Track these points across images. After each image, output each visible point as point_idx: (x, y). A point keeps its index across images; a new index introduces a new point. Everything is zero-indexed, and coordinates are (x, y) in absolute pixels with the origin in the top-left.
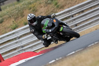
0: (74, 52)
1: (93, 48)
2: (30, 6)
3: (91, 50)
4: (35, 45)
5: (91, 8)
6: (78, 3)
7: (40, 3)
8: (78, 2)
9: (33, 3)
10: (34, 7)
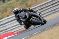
0: (37, 33)
2: (11, 5)
5: (47, 7)
6: (39, 4)
7: (17, 4)
9: (12, 3)
10: (13, 6)
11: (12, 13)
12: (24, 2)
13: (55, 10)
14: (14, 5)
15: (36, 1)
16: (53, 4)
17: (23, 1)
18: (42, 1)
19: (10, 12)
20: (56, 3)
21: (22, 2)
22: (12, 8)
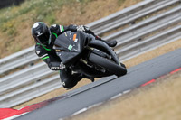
0: (85, 110)
1: (119, 101)
2: (5, 25)
3: (117, 105)
4: (14, 97)
5: (116, 29)
6: (93, 21)
7: (23, 21)
8: (92, 18)
9: (9, 19)
10: (12, 27)
11: (8, 48)
12: (45, 15)
13: (140, 39)
14: (15, 26)
15: (83, 13)
16: (133, 22)
17: (43, 12)
18: (99, 13)
19: (3, 45)
20: (145, 16)
21: (39, 14)
22: (7, 32)
